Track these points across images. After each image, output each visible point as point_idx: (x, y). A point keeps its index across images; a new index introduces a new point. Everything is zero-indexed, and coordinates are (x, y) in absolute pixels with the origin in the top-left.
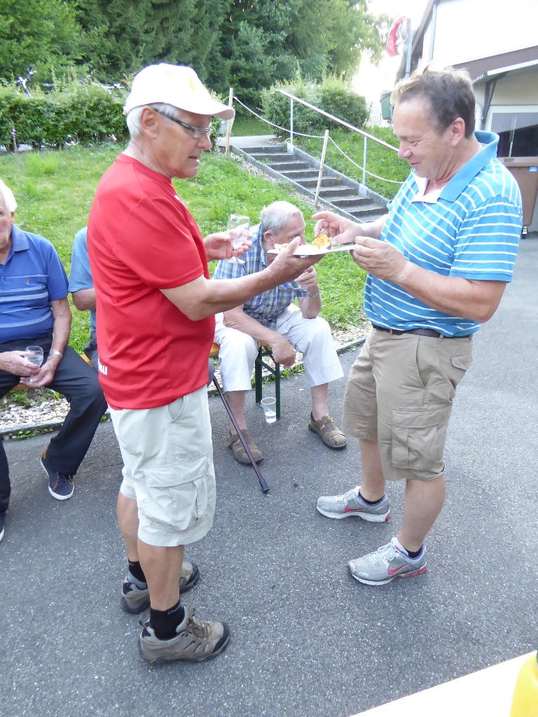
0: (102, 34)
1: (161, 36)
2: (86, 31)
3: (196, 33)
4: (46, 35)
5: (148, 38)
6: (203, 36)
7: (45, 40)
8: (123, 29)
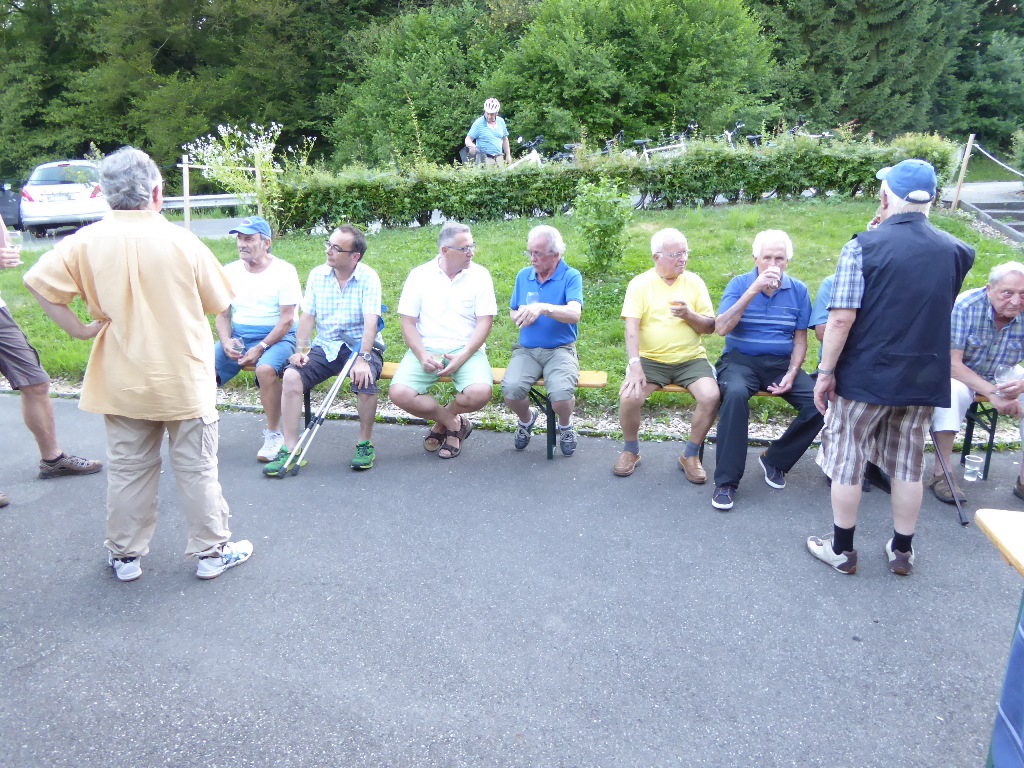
0: (800, 66)
1: (874, 62)
2: (781, 65)
3: (924, 54)
4: (736, 74)
5: (856, 66)
6: (933, 57)
7: (735, 79)
8: (826, 58)
